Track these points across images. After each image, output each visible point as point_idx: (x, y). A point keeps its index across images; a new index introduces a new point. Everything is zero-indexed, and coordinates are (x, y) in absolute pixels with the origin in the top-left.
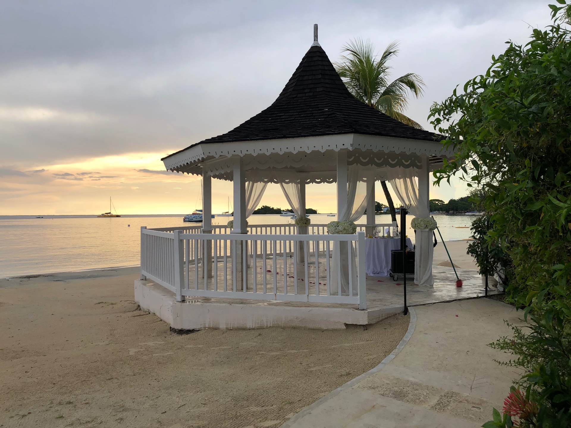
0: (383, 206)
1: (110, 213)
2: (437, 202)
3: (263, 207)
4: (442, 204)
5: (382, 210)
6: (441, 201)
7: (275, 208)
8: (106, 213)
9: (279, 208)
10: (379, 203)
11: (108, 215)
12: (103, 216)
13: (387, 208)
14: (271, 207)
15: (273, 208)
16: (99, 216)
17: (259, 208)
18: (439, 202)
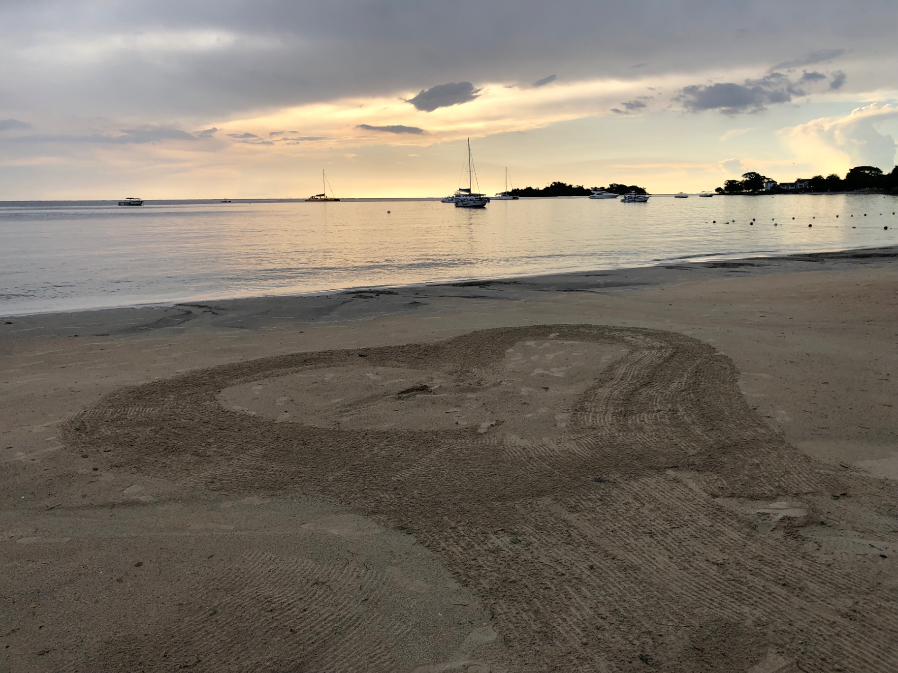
0: (766, 181)
1: (323, 195)
2: (867, 172)
3: (553, 185)
4: (877, 174)
5: (763, 188)
6: (877, 170)
7: (574, 186)
8: (317, 196)
9: (581, 186)
10: (758, 175)
11: (320, 199)
12: (313, 199)
13: (772, 184)
14: (568, 185)
15: (571, 186)
16: (307, 200)
17: (548, 186)
18: (871, 172)
